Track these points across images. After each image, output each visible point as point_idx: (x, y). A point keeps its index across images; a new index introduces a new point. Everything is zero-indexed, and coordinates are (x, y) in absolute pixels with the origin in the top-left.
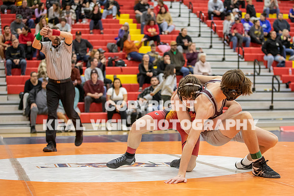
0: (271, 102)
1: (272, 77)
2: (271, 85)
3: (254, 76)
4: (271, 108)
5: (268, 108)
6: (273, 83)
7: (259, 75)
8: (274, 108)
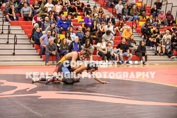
0: (13, 50)
1: (14, 35)
2: (14, 40)
3: (8, 34)
4: (14, 54)
5: (12, 54)
6: (15, 39)
7: (10, 34)
8: (15, 54)
